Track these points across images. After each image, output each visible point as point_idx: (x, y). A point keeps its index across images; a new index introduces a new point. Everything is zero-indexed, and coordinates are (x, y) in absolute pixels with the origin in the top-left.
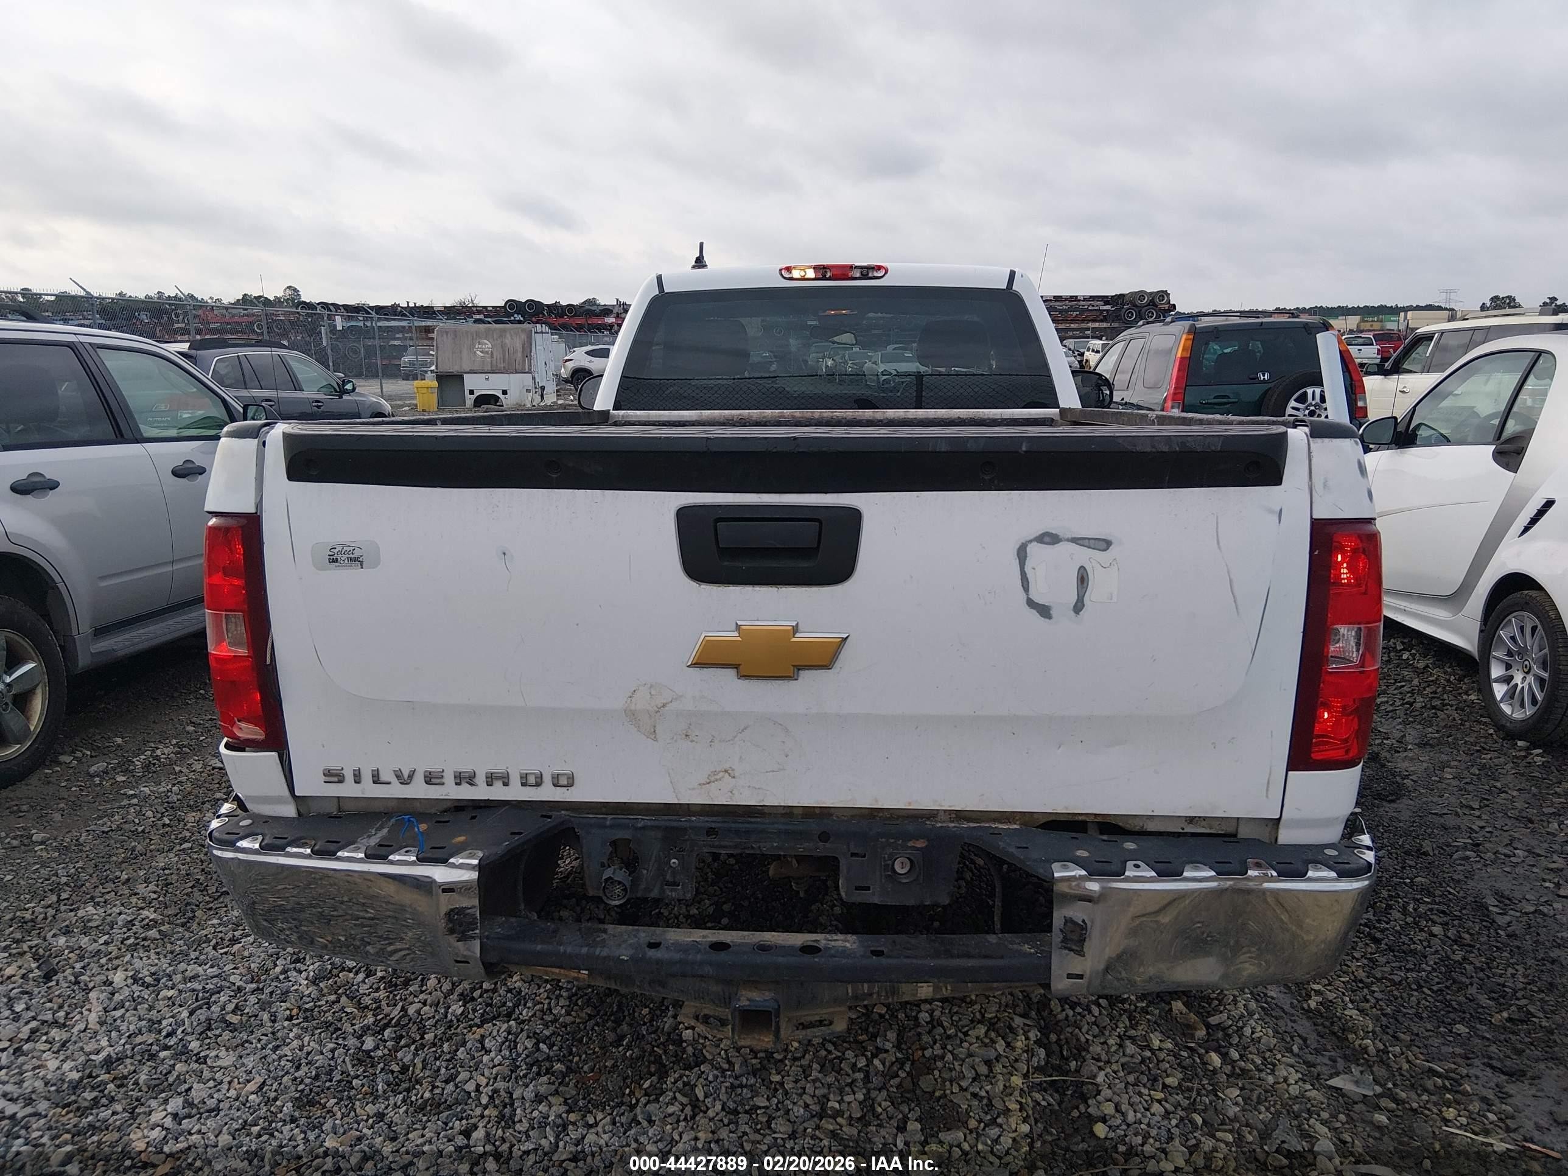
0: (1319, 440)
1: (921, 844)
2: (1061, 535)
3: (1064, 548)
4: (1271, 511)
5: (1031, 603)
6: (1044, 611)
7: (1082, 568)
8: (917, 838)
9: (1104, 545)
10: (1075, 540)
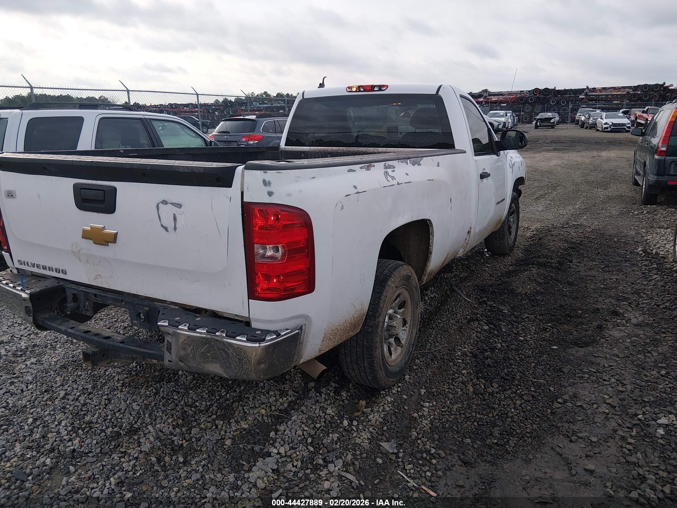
0: (247, 170)
1: (147, 309)
2: (169, 201)
3: (169, 206)
4: (228, 197)
5: (162, 226)
6: (166, 229)
7: (174, 214)
8: (146, 306)
9: (180, 206)
10: (172, 204)
